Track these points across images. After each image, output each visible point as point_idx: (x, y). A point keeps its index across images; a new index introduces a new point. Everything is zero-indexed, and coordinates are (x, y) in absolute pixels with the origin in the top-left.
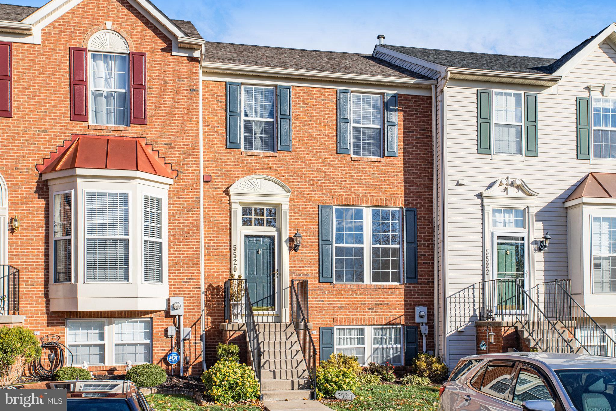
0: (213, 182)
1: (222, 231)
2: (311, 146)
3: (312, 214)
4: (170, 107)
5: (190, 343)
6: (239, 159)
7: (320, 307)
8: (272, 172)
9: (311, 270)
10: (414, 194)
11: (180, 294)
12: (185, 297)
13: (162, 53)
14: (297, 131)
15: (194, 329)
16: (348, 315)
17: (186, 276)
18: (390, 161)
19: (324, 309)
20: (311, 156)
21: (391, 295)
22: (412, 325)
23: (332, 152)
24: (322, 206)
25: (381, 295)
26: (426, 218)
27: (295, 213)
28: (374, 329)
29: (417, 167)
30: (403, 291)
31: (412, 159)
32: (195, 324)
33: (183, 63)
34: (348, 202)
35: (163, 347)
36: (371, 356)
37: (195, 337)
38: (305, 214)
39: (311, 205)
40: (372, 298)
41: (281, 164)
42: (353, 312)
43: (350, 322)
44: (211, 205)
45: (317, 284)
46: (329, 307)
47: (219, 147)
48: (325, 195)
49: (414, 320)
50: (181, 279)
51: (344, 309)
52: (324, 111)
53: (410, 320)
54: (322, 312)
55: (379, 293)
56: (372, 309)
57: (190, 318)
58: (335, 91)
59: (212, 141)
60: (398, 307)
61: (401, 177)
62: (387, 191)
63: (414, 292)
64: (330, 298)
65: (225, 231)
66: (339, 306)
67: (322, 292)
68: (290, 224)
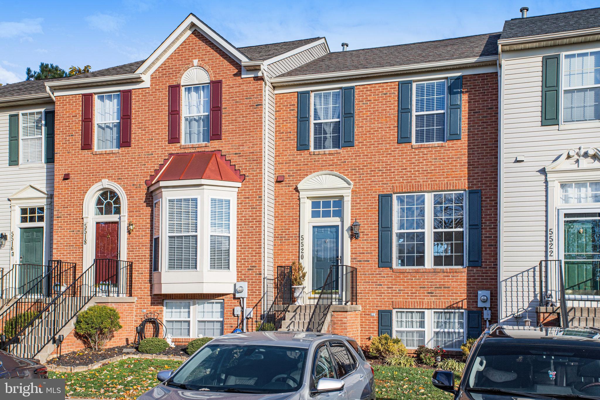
0: (286, 181)
1: (292, 224)
2: (373, 139)
3: (373, 203)
4: (240, 122)
5: (252, 321)
6: (307, 159)
7: (379, 290)
8: (336, 168)
9: (371, 256)
10: (478, 176)
11: (246, 279)
12: (249, 282)
13: (235, 78)
14: (360, 127)
15: (255, 309)
16: (407, 299)
17: (250, 264)
18: (453, 144)
19: (383, 293)
20: (372, 148)
21: (452, 279)
22: (475, 309)
23: (393, 143)
24: (382, 195)
25: (442, 279)
26: (493, 199)
27: (356, 204)
28: (435, 312)
29: (483, 148)
30: (465, 275)
31: (477, 140)
32: (256, 305)
33: (250, 83)
34: (407, 189)
35: (232, 324)
36: (431, 339)
37: (257, 316)
38: (365, 203)
39: (372, 195)
40: (432, 282)
41: (344, 159)
42: (412, 296)
43: (409, 305)
44: (284, 202)
45: (376, 269)
46: (388, 290)
47: (291, 150)
48: (385, 184)
49: (477, 305)
50: (247, 267)
51: (403, 293)
52: (386, 104)
53: (472, 305)
54: (381, 296)
55: (439, 276)
56: (432, 293)
57: (253, 300)
58: (397, 83)
59: (286, 145)
60: (460, 290)
61: (465, 159)
62: (448, 175)
63: (478, 276)
64: (388, 282)
65: (295, 224)
66: (398, 289)
67: (382, 277)
68: (351, 214)
